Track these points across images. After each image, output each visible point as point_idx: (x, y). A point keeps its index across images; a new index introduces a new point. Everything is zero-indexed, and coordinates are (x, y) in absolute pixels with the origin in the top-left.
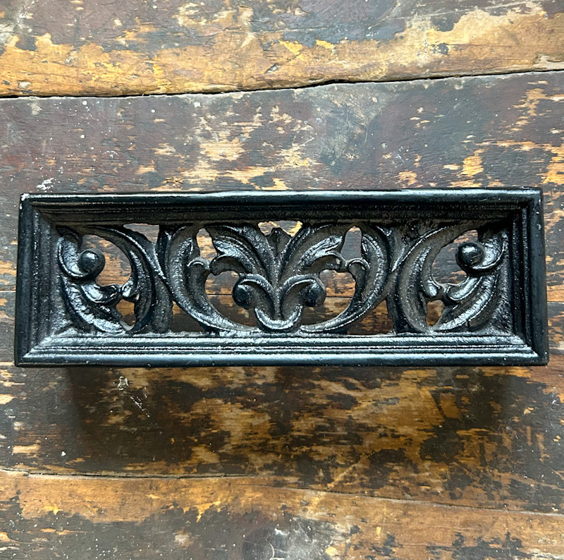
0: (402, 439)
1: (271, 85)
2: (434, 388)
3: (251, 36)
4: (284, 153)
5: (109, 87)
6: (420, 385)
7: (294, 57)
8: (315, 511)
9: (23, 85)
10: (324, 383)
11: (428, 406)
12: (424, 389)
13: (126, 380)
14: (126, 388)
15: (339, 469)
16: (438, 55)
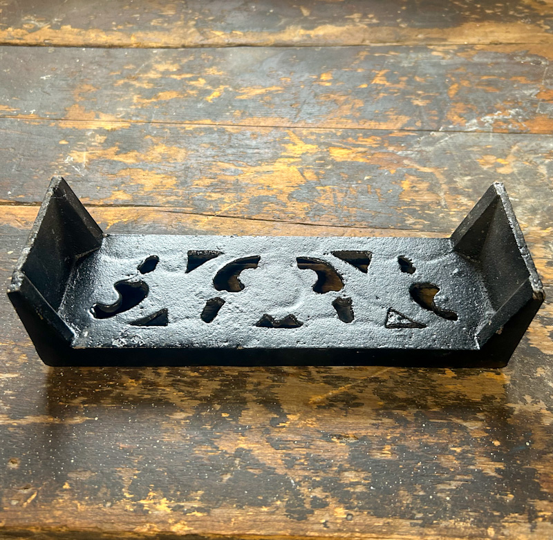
0: (275, 191)
1: (203, 46)
2: (299, 167)
3: (193, 30)
4: (206, 69)
5: (101, 43)
6: (289, 165)
7: (218, 36)
8: (204, 226)
9: (47, 41)
10: (219, 163)
11: (295, 175)
12: (292, 167)
13: (72, 158)
14: (71, 162)
15: (226, 205)
16: (305, 38)
